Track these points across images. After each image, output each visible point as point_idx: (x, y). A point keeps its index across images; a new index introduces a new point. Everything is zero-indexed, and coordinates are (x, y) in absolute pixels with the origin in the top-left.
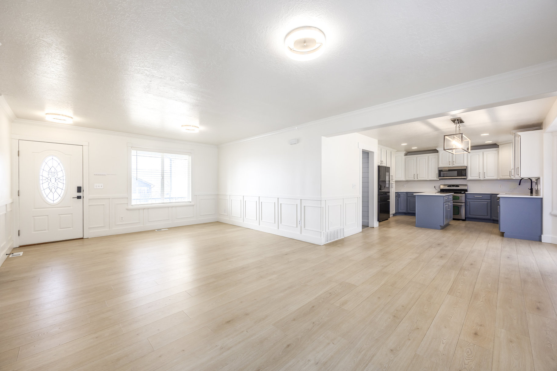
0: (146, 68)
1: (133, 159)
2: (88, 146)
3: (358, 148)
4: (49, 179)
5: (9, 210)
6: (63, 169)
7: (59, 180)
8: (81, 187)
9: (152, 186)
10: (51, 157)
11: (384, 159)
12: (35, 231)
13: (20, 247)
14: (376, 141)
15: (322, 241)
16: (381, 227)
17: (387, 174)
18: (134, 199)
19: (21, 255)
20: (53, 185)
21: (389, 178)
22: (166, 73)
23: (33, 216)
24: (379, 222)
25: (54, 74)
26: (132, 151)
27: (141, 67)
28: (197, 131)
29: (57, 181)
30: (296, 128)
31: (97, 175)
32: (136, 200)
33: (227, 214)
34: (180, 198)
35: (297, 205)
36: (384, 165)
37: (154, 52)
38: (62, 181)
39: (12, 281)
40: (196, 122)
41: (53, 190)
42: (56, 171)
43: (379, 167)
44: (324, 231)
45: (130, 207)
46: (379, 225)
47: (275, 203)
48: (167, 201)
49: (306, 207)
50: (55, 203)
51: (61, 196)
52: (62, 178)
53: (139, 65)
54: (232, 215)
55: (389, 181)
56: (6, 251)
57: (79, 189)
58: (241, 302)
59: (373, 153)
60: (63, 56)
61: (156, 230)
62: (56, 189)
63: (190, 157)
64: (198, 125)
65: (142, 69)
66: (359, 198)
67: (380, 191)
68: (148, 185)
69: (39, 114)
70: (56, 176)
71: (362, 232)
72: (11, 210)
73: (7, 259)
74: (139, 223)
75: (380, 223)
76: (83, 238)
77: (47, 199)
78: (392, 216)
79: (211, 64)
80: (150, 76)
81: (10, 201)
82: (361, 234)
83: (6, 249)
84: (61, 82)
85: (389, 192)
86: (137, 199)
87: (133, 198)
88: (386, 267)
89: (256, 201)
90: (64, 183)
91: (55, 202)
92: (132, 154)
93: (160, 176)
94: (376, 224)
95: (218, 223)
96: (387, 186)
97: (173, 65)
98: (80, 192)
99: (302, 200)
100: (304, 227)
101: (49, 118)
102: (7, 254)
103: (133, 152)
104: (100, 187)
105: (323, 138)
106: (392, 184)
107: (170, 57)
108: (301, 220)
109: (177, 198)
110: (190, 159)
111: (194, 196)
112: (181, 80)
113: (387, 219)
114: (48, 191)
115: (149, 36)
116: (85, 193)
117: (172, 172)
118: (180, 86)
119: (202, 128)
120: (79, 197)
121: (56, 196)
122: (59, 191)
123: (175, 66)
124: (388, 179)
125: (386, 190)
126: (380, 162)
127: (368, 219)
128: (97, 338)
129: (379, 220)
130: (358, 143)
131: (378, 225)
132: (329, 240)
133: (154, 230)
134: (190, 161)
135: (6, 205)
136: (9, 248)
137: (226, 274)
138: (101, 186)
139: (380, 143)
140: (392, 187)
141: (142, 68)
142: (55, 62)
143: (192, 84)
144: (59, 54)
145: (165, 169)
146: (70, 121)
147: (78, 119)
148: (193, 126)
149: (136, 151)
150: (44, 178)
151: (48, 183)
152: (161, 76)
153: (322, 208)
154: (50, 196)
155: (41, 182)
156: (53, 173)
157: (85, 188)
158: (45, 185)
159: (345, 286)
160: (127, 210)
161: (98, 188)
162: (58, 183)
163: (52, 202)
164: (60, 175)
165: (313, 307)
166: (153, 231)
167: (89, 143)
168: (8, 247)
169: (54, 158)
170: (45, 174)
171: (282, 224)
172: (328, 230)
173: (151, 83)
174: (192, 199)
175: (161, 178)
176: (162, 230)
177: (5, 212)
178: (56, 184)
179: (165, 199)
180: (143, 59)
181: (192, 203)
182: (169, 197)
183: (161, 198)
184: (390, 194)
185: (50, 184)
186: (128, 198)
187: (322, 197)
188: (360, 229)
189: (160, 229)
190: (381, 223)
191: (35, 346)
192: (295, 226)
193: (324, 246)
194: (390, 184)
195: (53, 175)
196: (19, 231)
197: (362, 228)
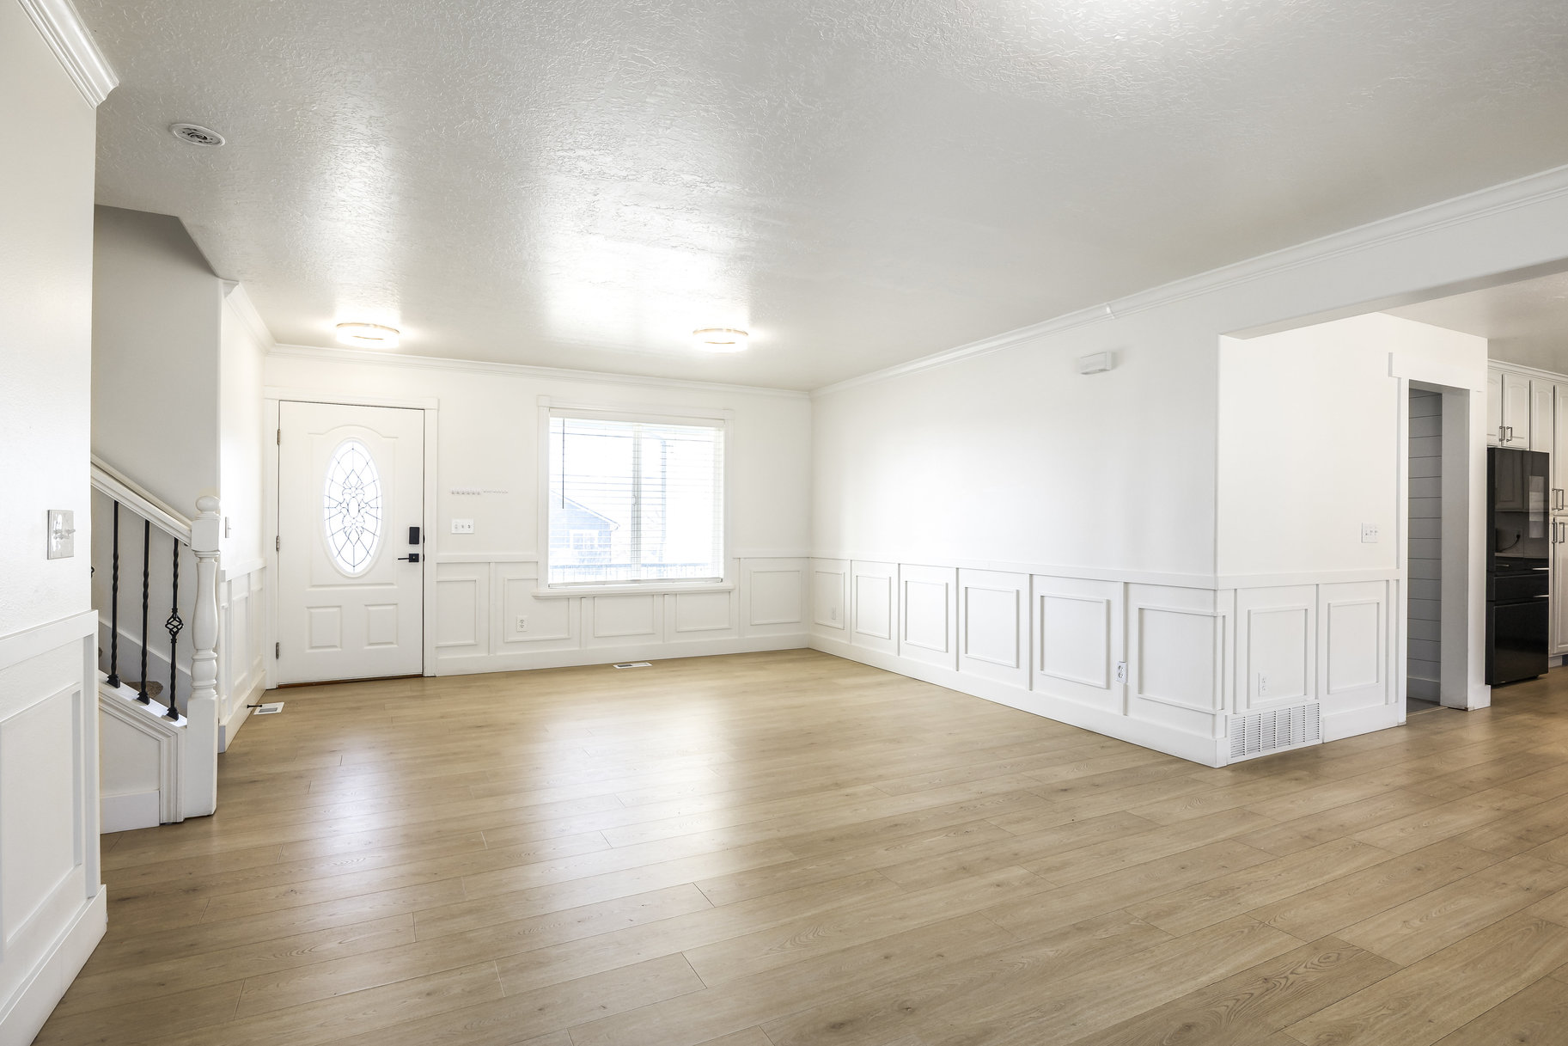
0: (580, 152)
1: (555, 441)
2: (438, 410)
3: (1390, 374)
4: (344, 505)
5: (255, 587)
6: (376, 477)
7: (368, 508)
8: (418, 528)
9: (612, 527)
10: (349, 446)
11: (1517, 421)
12: (312, 648)
13: (281, 687)
14: (1480, 345)
15: (1221, 750)
16: (1502, 709)
17: (1536, 481)
18: (556, 567)
19: (279, 711)
20: (354, 521)
21: (1546, 501)
22: (639, 159)
23: (308, 608)
24: (1493, 687)
25: (345, 209)
26: (551, 419)
27: (566, 151)
28: (741, 346)
29: (362, 511)
30: (1108, 310)
31: (458, 493)
32: (561, 570)
33: (841, 626)
34: (690, 565)
35: (1108, 602)
36: (1518, 442)
37: (603, 92)
38: (373, 512)
39: (252, 782)
40: (740, 316)
41: (354, 537)
42: (360, 482)
43: (1492, 452)
44: (1229, 712)
45: (544, 591)
46: (1494, 702)
47: (1018, 592)
48: (653, 574)
49: (1147, 614)
50: (358, 573)
51: (372, 552)
52: (373, 504)
53: (560, 144)
54: (859, 630)
55: (1546, 514)
56: (247, 696)
57: (415, 535)
58: (886, 958)
59: (1462, 394)
60: (363, 149)
61: (616, 666)
62: (360, 533)
63: (722, 433)
64: (745, 326)
65: (570, 157)
66: (1393, 585)
67: (1497, 554)
68: (602, 525)
69: (322, 326)
70: (359, 497)
71: (1409, 724)
72: (261, 589)
73: (250, 720)
74: (569, 639)
75: (1497, 691)
76: (421, 676)
77: (339, 559)
78: (1560, 662)
79: (786, 105)
80: (592, 177)
81: (259, 564)
82: (1403, 734)
83: (248, 692)
84: (362, 228)
85: (1545, 562)
86: (563, 567)
87: (551, 562)
88: (1550, 893)
89: (947, 584)
90: (380, 517)
91: (359, 569)
92: (551, 429)
93: (630, 494)
94: (1478, 695)
95: (809, 654)
96: (1535, 533)
97: (660, 130)
98: (417, 543)
99: (1131, 587)
100: (1141, 689)
101: (343, 337)
102: (248, 706)
103: (555, 423)
104: (466, 530)
105: (1226, 342)
106: (1560, 528)
107: (652, 101)
108: (1126, 660)
109: (682, 566)
110: (722, 439)
111: (733, 559)
112: (687, 178)
113: (1535, 678)
114: (340, 538)
115: (585, 42)
116: (430, 547)
117: (668, 482)
118: (684, 198)
119: (760, 336)
120: (414, 558)
121: (361, 553)
122: (367, 538)
123: (669, 131)
124: (1541, 505)
125: (1531, 553)
126: (1498, 432)
127: (1437, 672)
128: (428, 994)
129: (1493, 678)
130: (1390, 355)
131: (1486, 702)
132: (1250, 750)
133: (610, 666)
134: (722, 446)
135: (249, 574)
136: (256, 689)
137: (832, 840)
138: (469, 527)
139: (1499, 350)
140: (1560, 538)
141: (571, 154)
142: (344, 171)
143: (722, 185)
144: (352, 145)
145: (643, 474)
146: (393, 342)
147: (412, 334)
148: (729, 330)
149: (561, 419)
150: (334, 504)
151: (341, 516)
152: (624, 173)
153: (1220, 621)
154: (347, 553)
155: (326, 514)
156: (353, 489)
157: (429, 533)
158: (336, 524)
159: (1338, 959)
160: (537, 598)
161: (460, 531)
162: (366, 516)
163: (349, 569)
164: (370, 493)
165: (1188, 1027)
166: (607, 667)
167: (439, 400)
168: (253, 686)
169: (356, 446)
170: (336, 493)
171: (1047, 670)
172: (1248, 707)
173: (596, 198)
174: (726, 569)
175: (631, 501)
176: (634, 665)
177: (245, 594)
178: (360, 519)
179: (646, 568)
180: (570, 124)
181: (727, 585)
182: (657, 562)
183: (630, 565)
184: (1550, 569)
185: (348, 518)
186: (539, 564)
187: (1219, 575)
188: (1401, 715)
189: (627, 664)
190: (1505, 692)
191: (278, 986)
192: (1102, 683)
193: (1228, 773)
194: (1551, 527)
195: (353, 495)
196: (277, 645)
197: (1409, 709)
